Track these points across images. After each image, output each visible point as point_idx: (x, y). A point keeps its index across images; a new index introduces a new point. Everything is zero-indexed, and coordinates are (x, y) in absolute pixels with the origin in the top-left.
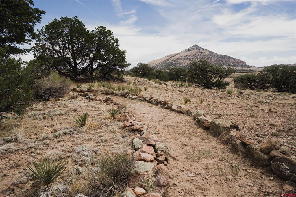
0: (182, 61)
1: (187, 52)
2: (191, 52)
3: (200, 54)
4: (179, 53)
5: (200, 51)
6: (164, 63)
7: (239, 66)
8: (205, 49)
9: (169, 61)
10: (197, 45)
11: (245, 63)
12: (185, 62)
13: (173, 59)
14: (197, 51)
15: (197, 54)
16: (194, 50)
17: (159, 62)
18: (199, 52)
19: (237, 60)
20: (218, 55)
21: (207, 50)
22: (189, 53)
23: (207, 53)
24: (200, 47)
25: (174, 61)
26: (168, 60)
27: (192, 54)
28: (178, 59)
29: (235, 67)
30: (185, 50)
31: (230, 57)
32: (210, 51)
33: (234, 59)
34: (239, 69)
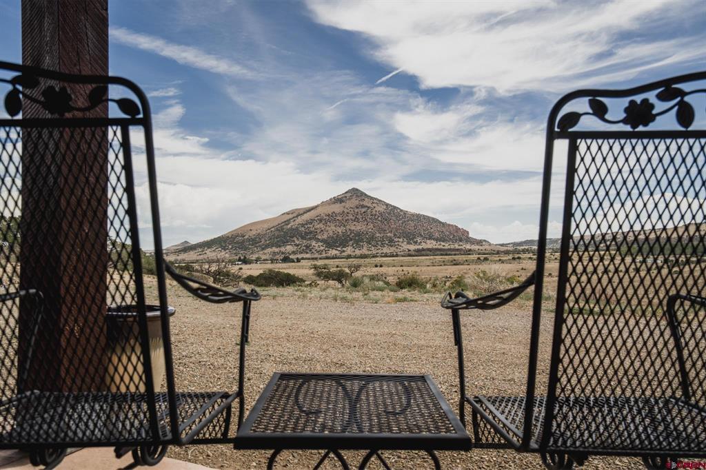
0: (321, 225)
1: (333, 206)
2: (343, 204)
3: (363, 210)
4: (316, 207)
5: (365, 203)
6: (277, 230)
7: (454, 240)
8: (376, 199)
9: (289, 226)
10: (357, 190)
11: (468, 233)
12: (327, 228)
13: (300, 220)
14: (357, 202)
15: (356, 211)
16: (349, 199)
17: (266, 226)
18: (363, 206)
19: (449, 225)
20: (405, 213)
21: (380, 201)
22: (337, 208)
23: (381, 208)
24: (366, 195)
25: (303, 225)
26: (288, 222)
27: (346, 211)
28: (311, 221)
29: (443, 241)
30: (331, 199)
31: (433, 219)
32: (387, 205)
33: (443, 223)
34: (452, 247)
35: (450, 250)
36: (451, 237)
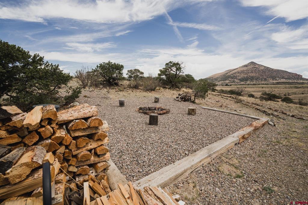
0: (239, 74)
1: (243, 68)
2: (247, 67)
3: (255, 69)
4: (237, 68)
5: (256, 66)
6: (223, 76)
7: (294, 79)
8: (261, 65)
9: (227, 75)
10: (253, 62)
11: (302, 76)
12: (241, 75)
13: (231, 73)
14: (253, 66)
15: (252, 69)
16: (250, 65)
17: (220, 75)
18: (255, 68)
19: (293, 73)
20: (272, 69)
21: (262, 65)
22: (245, 69)
23: (262, 68)
24: (256, 64)
25: (232, 74)
26: (227, 73)
27: (248, 69)
28: (235, 73)
29: (289, 79)
30: (243, 66)
31: (285, 71)
32: (265, 67)
33: (290, 73)
34: (293, 81)
35: (292, 82)
36: (293, 78)
